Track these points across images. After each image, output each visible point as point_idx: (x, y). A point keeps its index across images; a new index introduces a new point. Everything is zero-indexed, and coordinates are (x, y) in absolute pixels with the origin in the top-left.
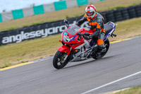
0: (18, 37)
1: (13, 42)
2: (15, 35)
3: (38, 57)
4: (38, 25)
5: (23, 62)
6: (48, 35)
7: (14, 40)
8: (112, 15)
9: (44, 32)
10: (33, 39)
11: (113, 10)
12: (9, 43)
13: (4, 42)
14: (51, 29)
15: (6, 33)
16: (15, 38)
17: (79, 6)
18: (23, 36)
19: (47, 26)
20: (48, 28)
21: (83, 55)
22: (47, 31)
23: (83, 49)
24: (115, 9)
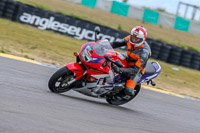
0: (44, 22)
1: (33, 25)
2: (42, 17)
3: (51, 61)
4: (77, 19)
5: (26, 57)
6: (84, 39)
7: (37, 23)
8: (179, 54)
9: (80, 33)
10: (62, 33)
11: (183, 48)
12: (29, 24)
13: (22, 18)
14: (91, 32)
15: (31, 10)
16: (39, 21)
17: (143, 22)
18: (51, 23)
19: (88, 25)
20: (88, 29)
21: (97, 90)
22: (85, 33)
23: (101, 82)
24: (186, 49)
